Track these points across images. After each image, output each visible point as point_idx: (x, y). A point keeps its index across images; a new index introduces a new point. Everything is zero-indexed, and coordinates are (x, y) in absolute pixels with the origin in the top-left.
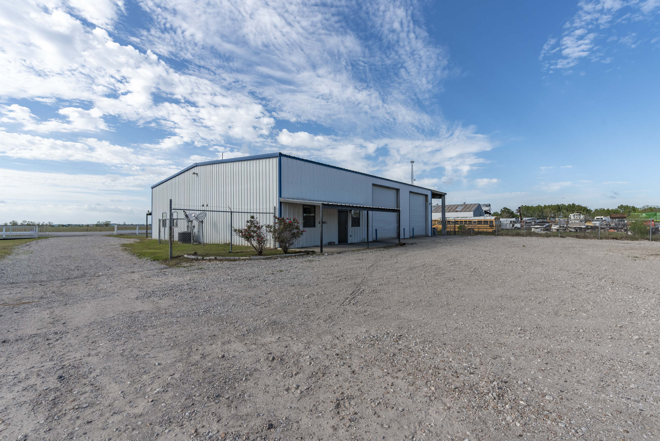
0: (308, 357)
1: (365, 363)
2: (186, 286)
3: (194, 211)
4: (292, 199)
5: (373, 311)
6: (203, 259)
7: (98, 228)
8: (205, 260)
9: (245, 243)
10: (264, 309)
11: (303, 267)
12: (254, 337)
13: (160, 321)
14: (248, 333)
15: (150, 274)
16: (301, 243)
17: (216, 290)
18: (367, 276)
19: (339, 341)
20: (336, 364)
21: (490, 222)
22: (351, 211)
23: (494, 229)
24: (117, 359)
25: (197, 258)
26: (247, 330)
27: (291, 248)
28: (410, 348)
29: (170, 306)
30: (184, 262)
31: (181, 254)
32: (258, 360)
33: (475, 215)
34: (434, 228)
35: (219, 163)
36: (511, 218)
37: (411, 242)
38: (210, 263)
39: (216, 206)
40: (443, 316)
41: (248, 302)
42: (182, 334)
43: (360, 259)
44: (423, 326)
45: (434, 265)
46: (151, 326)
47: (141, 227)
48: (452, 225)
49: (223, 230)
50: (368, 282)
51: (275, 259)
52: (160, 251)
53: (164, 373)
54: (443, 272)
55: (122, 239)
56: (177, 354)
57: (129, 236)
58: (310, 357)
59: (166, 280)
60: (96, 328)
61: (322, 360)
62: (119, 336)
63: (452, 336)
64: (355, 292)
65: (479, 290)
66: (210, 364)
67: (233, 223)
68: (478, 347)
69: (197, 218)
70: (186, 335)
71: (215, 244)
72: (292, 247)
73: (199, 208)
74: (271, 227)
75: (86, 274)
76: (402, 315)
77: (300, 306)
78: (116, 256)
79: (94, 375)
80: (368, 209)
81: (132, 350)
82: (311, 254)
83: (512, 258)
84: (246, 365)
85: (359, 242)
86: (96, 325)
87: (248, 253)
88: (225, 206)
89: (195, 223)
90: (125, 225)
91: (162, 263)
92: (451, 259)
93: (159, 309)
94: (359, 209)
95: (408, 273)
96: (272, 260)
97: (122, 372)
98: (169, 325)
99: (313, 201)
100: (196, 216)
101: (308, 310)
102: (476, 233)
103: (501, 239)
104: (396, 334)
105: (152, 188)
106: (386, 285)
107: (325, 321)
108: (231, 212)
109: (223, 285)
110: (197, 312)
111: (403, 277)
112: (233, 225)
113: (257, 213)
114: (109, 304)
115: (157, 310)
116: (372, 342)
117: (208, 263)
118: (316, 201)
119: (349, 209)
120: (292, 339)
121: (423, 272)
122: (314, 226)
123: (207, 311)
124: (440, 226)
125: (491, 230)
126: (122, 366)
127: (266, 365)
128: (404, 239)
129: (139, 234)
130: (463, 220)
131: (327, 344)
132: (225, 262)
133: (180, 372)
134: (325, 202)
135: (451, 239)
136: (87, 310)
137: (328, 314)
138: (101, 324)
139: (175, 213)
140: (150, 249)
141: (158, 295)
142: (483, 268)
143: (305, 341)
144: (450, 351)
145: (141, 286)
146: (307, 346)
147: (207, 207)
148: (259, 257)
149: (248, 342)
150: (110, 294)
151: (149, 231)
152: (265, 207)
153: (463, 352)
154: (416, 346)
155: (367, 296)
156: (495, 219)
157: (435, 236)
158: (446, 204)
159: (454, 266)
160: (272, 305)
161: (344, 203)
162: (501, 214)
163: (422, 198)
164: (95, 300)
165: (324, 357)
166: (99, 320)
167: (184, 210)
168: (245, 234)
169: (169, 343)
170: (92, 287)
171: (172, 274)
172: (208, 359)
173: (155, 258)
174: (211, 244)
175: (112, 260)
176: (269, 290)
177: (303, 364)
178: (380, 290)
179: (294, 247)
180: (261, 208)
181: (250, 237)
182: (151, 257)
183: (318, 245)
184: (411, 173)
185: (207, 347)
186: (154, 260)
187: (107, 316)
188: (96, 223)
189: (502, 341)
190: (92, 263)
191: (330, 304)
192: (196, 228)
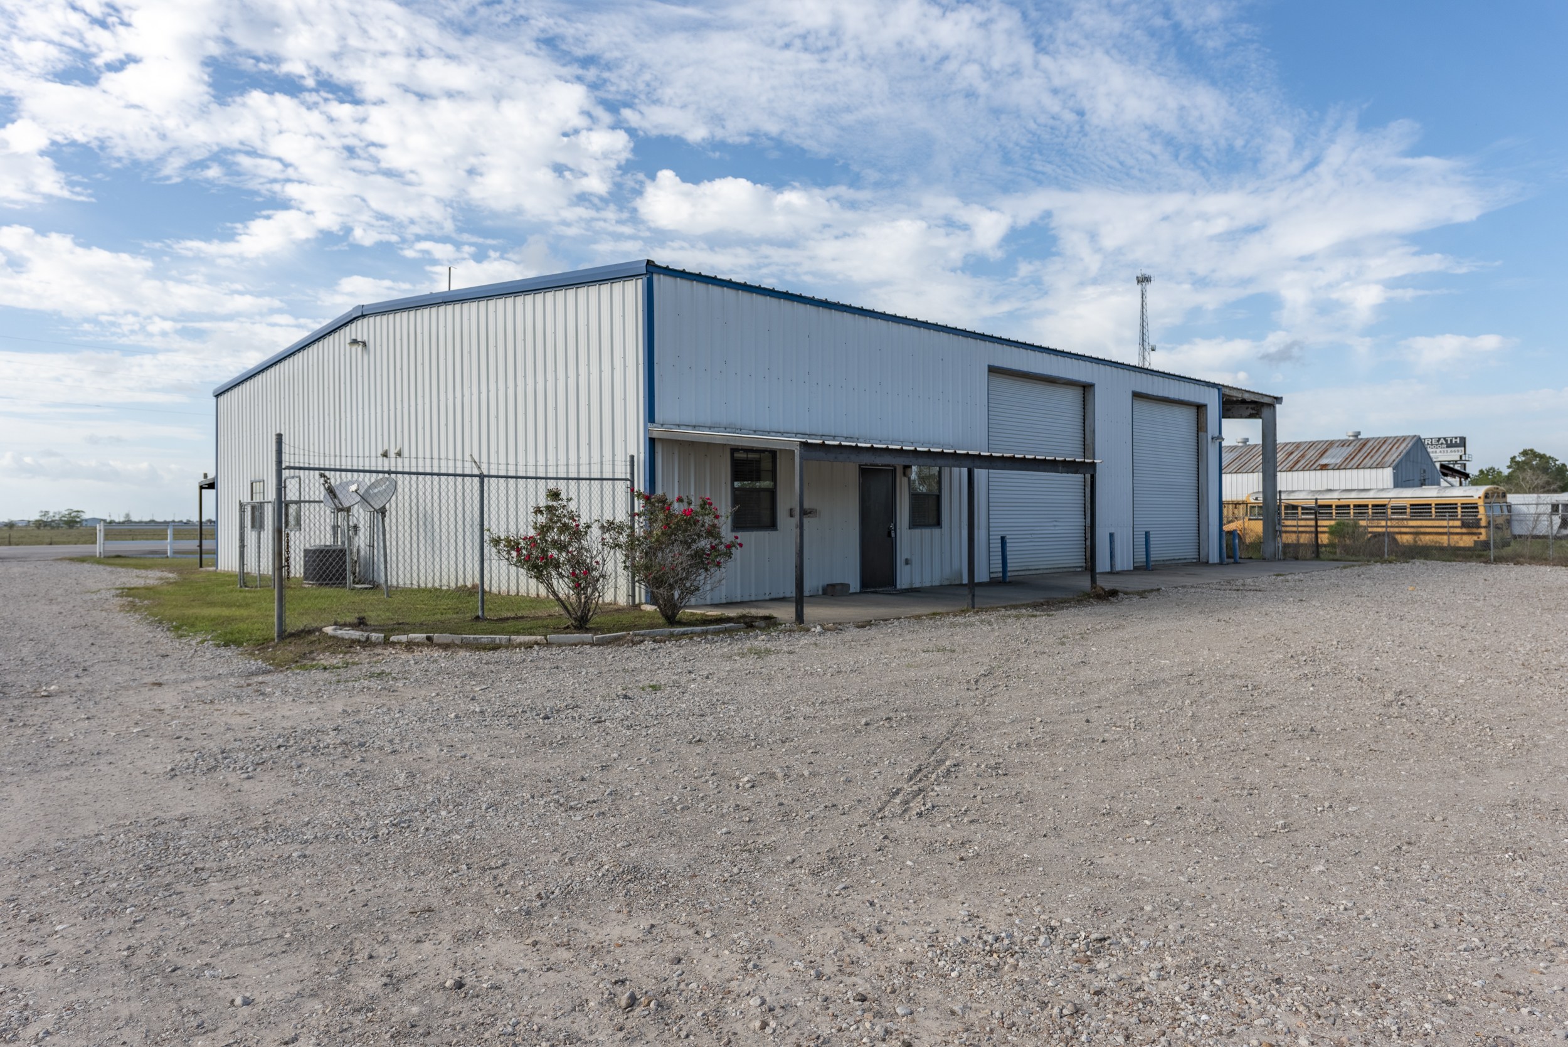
0: (754, 1001)
1: (965, 1035)
2: (333, 734)
3: (355, 474)
4: (694, 427)
5: (994, 843)
6: (386, 643)
7: (45, 533)
8: (393, 644)
9: (529, 586)
10: (598, 821)
11: (733, 675)
12: (566, 922)
13: (248, 852)
14: (543, 906)
15: (212, 691)
16: (724, 588)
17: (433, 751)
18: (969, 710)
19: (869, 949)
20: (858, 1032)
21: (1465, 506)
22: (907, 467)
23: (1483, 537)
24: (109, 977)
25: (368, 638)
26: (539, 896)
27: (690, 607)
28: (1138, 990)
29: (279, 802)
30: (324, 650)
31: (315, 625)
32: (578, 1002)
33: (1400, 482)
34: (1232, 533)
35: (438, 304)
36: (1555, 491)
37: (1141, 588)
38: (410, 656)
39: (428, 455)
40: (1271, 874)
41: (542, 796)
42: (320, 900)
43: (944, 650)
44: (1188, 909)
45: (1233, 677)
46: (220, 870)
47: (181, 529)
48: (1308, 522)
49: (452, 541)
50: (974, 735)
51: (634, 643)
52: (244, 612)
53: (264, 1032)
54: (1267, 702)
55: (120, 569)
56: (305, 969)
57: (142, 562)
58: (763, 1002)
59: (267, 714)
60: (41, 871)
61: (806, 1015)
62: (115, 900)
63: (1307, 953)
64: (925, 772)
65: (1419, 776)
66: (415, 1010)
67: (486, 516)
68: (1415, 1000)
69: (364, 499)
70: (335, 903)
71: (425, 590)
72: (693, 601)
73: (373, 464)
74: (620, 529)
75: (6, 690)
76: (1105, 861)
77: (723, 816)
78: (103, 628)
79: (38, 1030)
80: (974, 461)
81: (159, 949)
82: (761, 629)
83: (1559, 652)
84: (536, 1019)
85: (937, 583)
86: (41, 862)
87: (540, 622)
88: (459, 456)
89: (361, 516)
90: (128, 522)
91: (252, 654)
92: (1303, 654)
93: (243, 813)
94: (940, 462)
95: (1128, 703)
96: (622, 649)
97: (127, 1024)
98: (278, 870)
99: (769, 433)
100: (361, 492)
101: (752, 830)
102: (1403, 554)
103: (1513, 574)
104: (1083, 934)
105: (217, 396)
106: (1042, 746)
107: (815, 874)
108: (482, 477)
109: (455, 735)
110: (368, 824)
111: (1108, 717)
112: (486, 523)
113: (568, 479)
114: (83, 790)
115: (239, 814)
116: (993, 960)
117: (405, 656)
118: (777, 432)
119: (899, 462)
120: (697, 933)
121: (1188, 702)
122: (773, 525)
123: (402, 824)
124: (1257, 527)
125: (1467, 541)
126: (126, 1003)
127: (606, 1021)
128: (1112, 573)
129: (175, 552)
130: (1352, 503)
131: (822, 956)
132: (462, 653)
133: (316, 1033)
134: (810, 435)
135: (1301, 576)
136: (12, 809)
137: (824, 849)
138: (57, 860)
139: (293, 481)
140: (212, 604)
141: (241, 764)
142: (1436, 689)
143: (745, 943)
144: (1301, 1008)
145: (185, 733)
146: (751, 965)
147: (399, 460)
148: (577, 637)
149: (543, 937)
150: (86, 756)
151: (207, 544)
152: (596, 458)
153: (1354, 1016)
154: (1164, 984)
155: (970, 786)
156: (1486, 496)
157: (1236, 563)
158: (1280, 439)
159: (1313, 681)
160: (624, 809)
161: (880, 442)
162: (1509, 478)
163: (1184, 419)
164: (36, 775)
165: (812, 1005)
166: (52, 845)
167: (322, 471)
168: (529, 556)
169: (279, 930)
170: (29, 731)
171: (285, 692)
172: (408, 990)
173: (229, 636)
174: (411, 590)
175: (91, 641)
176: (615, 755)
177: (738, 1027)
178: (1022, 764)
179: (702, 602)
180: (584, 459)
181: (546, 565)
182: (215, 634)
183: (788, 595)
184: (1139, 321)
185: (403, 950)
186: (226, 645)
187: (78, 832)
188: (38, 518)
189: (1519, 982)
190: (25, 651)
191: (833, 811)
192: (361, 533)
